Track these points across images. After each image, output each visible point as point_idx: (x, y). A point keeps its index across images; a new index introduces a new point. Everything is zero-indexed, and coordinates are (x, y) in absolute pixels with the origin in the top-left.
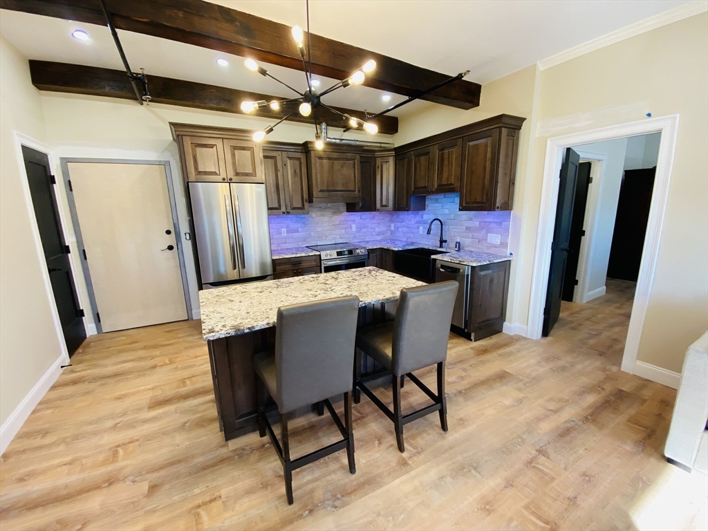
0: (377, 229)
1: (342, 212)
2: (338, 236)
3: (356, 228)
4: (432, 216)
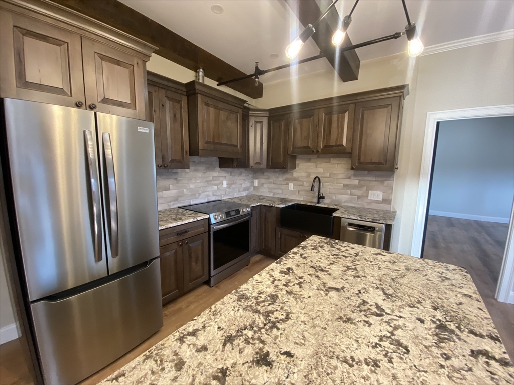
0: (244, 186)
1: (215, 168)
2: (211, 193)
3: (227, 185)
4: (304, 174)
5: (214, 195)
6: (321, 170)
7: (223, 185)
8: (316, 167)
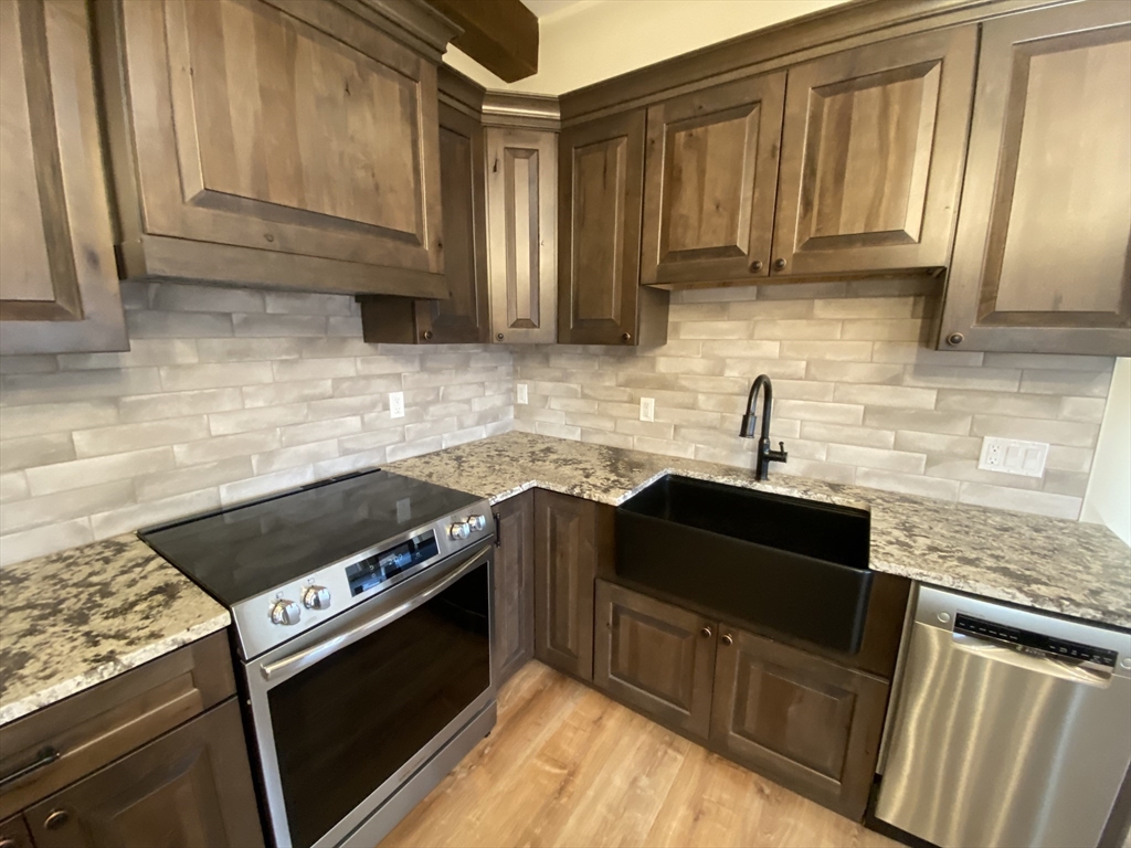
3: (406, 406)
4: (699, 364)
5: (345, 452)
6: (772, 348)
7: (386, 407)
8: (751, 337)
